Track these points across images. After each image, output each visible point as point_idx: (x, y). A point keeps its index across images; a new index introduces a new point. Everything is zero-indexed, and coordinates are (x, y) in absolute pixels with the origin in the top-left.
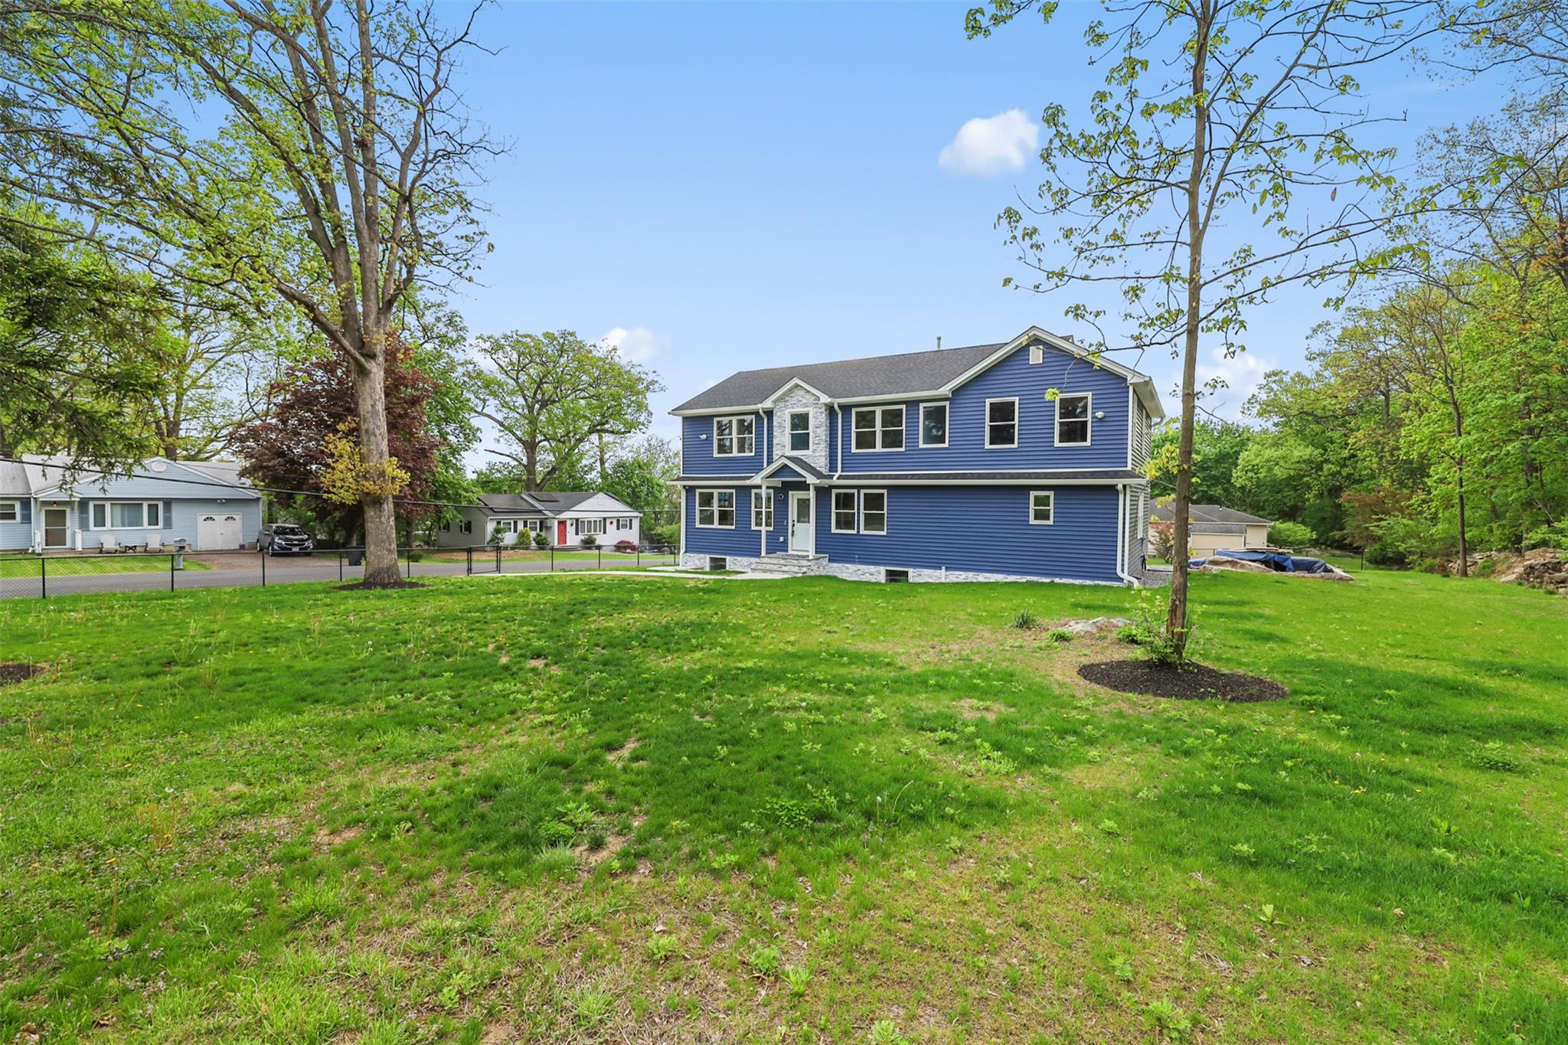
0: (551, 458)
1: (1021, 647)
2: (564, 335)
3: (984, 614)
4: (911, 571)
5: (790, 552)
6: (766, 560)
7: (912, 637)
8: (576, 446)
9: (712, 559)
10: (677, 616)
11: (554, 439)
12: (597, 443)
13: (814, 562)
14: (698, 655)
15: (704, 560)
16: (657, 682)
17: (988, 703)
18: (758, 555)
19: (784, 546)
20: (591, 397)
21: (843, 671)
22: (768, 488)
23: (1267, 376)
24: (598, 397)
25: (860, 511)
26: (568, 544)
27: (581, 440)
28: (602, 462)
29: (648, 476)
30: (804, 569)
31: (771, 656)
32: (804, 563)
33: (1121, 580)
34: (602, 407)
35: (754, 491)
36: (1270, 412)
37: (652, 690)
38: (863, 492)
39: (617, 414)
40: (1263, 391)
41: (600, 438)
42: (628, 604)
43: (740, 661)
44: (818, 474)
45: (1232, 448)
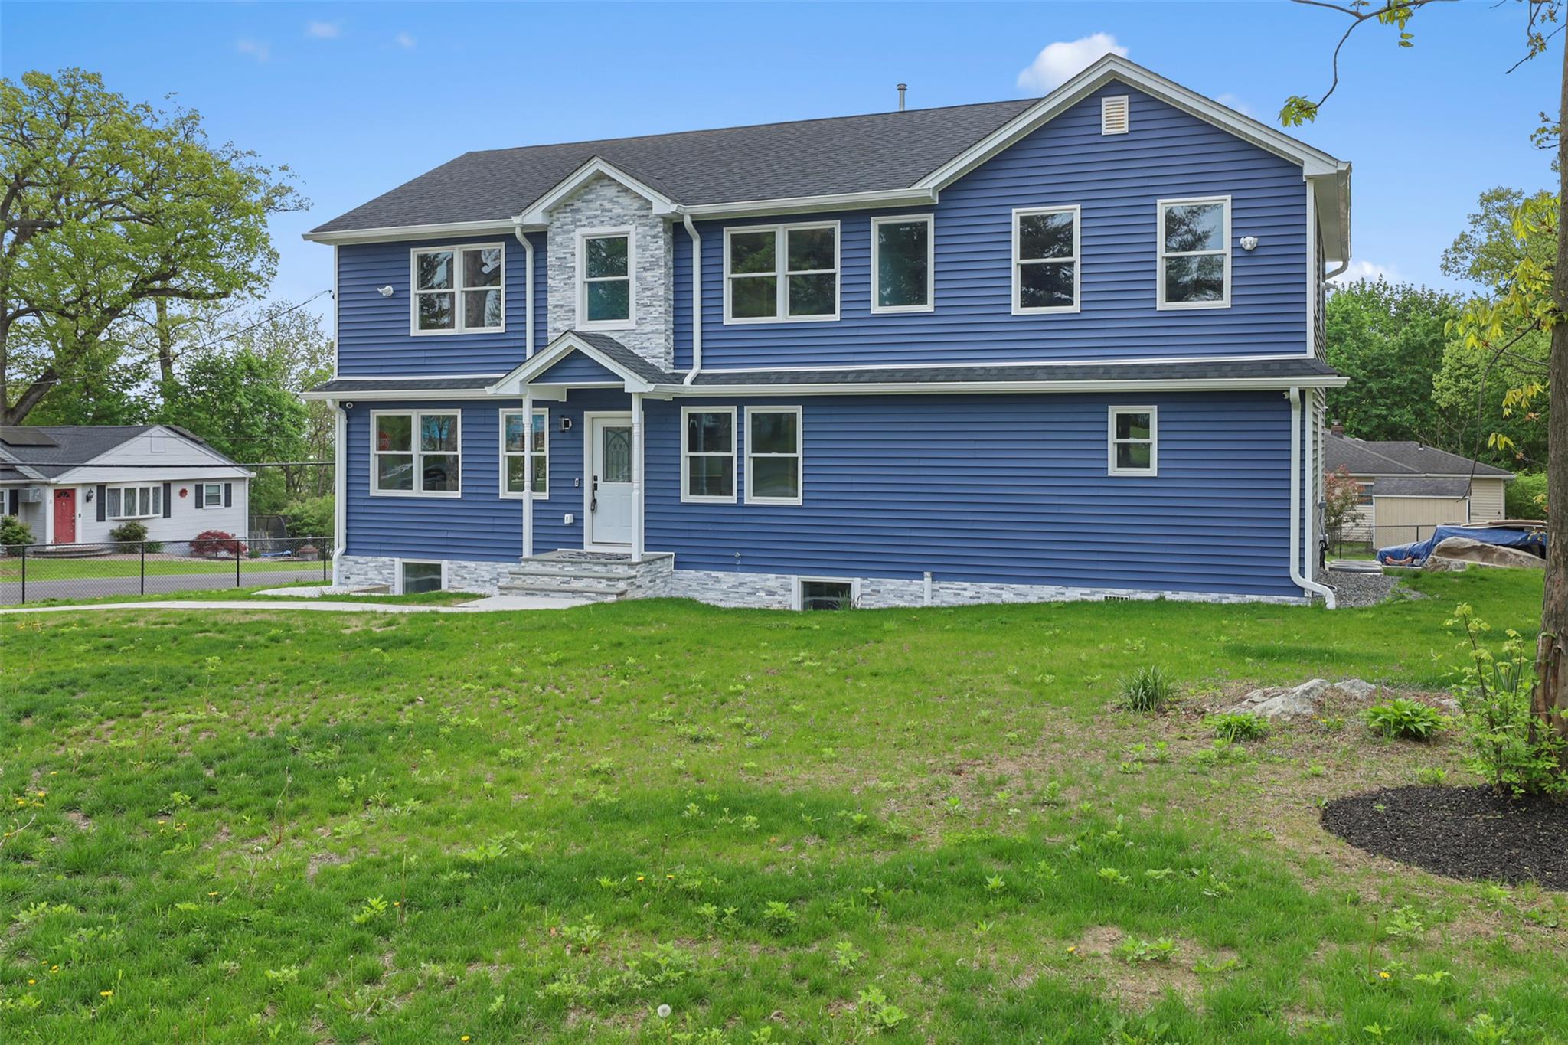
0: (46, 351)
1: (1163, 761)
2: (74, 80)
3: (1048, 679)
4: (857, 584)
5: (588, 548)
6: (531, 563)
7: (900, 746)
8: (101, 324)
9: (408, 569)
10: (310, 712)
11: (49, 308)
12: (152, 316)
13: (642, 569)
14: (350, 826)
15: (391, 571)
16: (219, 927)
17: (1164, 943)
18: (514, 554)
19: (574, 536)
20: (140, 217)
21: (749, 856)
22: (536, 404)
23: (1486, 200)
24: (153, 217)
25: (742, 452)
26: (79, 539)
27: (113, 312)
28: (166, 361)
29: (270, 391)
30: (622, 586)
31: (555, 818)
32: (621, 570)
33: (1299, 591)
34: (163, 239)
35: (504, 413)
36: (1493, 267)
37: (198, 957)
38: (749, 411)
39: (200, 254)
40: (1480, 228)
41: (161, 309)
42: (185, 683)
43: (468, 838)
44: (649, 372)
45: (1427, 335)
